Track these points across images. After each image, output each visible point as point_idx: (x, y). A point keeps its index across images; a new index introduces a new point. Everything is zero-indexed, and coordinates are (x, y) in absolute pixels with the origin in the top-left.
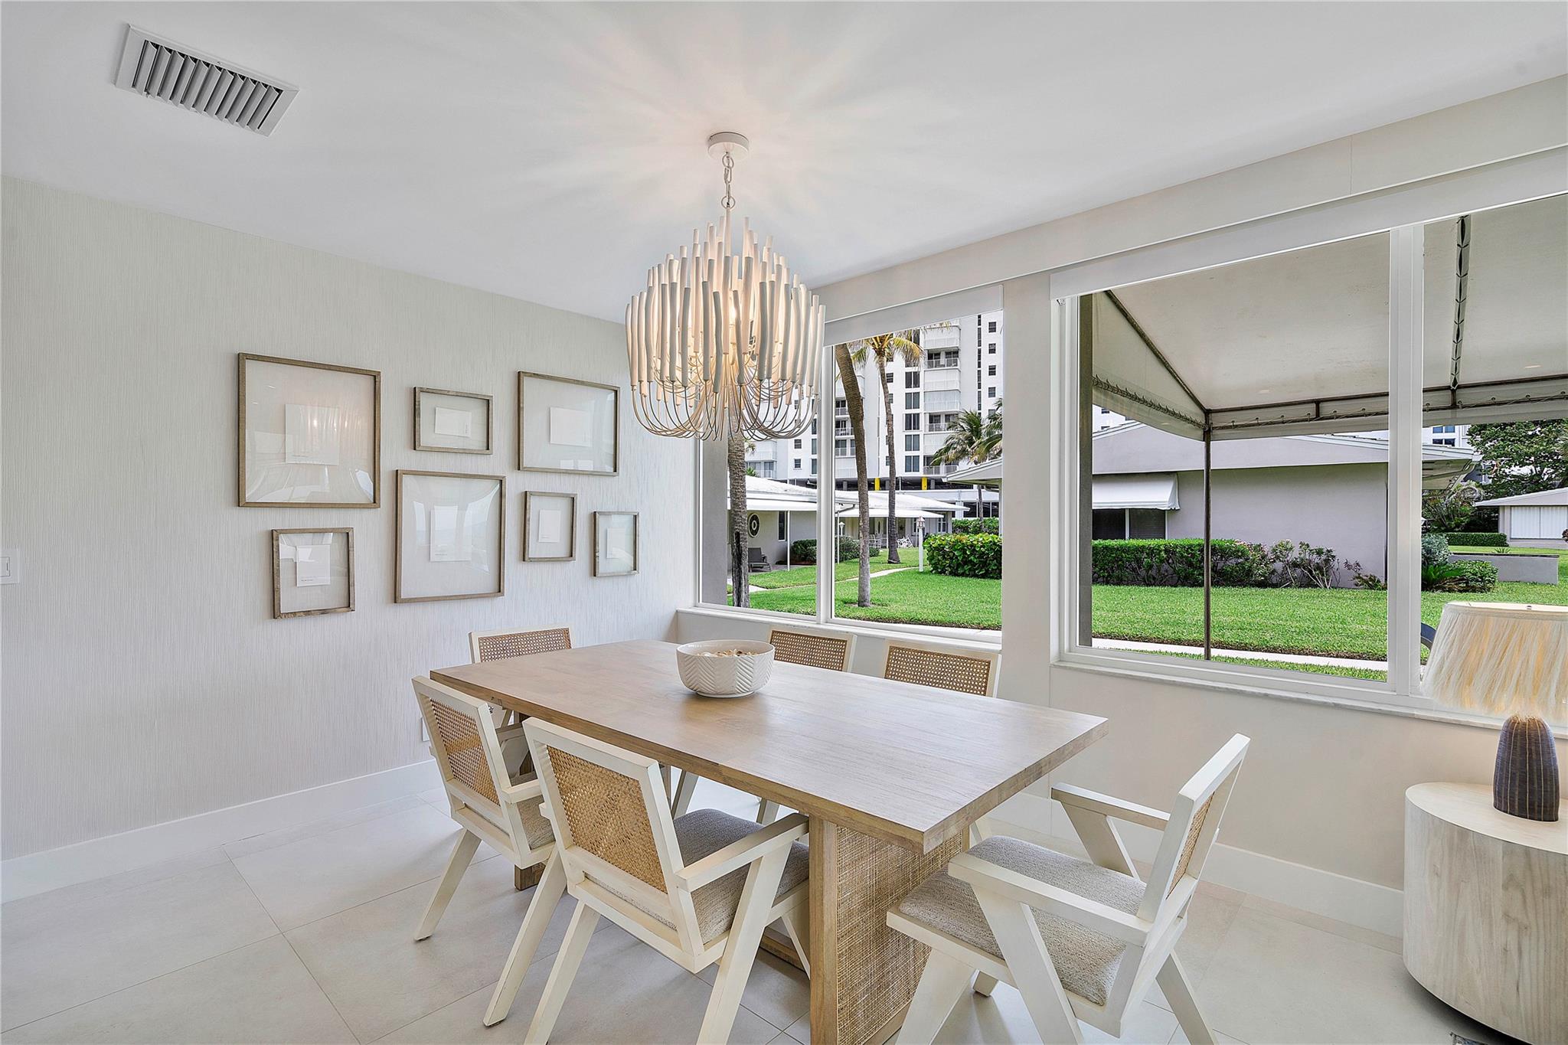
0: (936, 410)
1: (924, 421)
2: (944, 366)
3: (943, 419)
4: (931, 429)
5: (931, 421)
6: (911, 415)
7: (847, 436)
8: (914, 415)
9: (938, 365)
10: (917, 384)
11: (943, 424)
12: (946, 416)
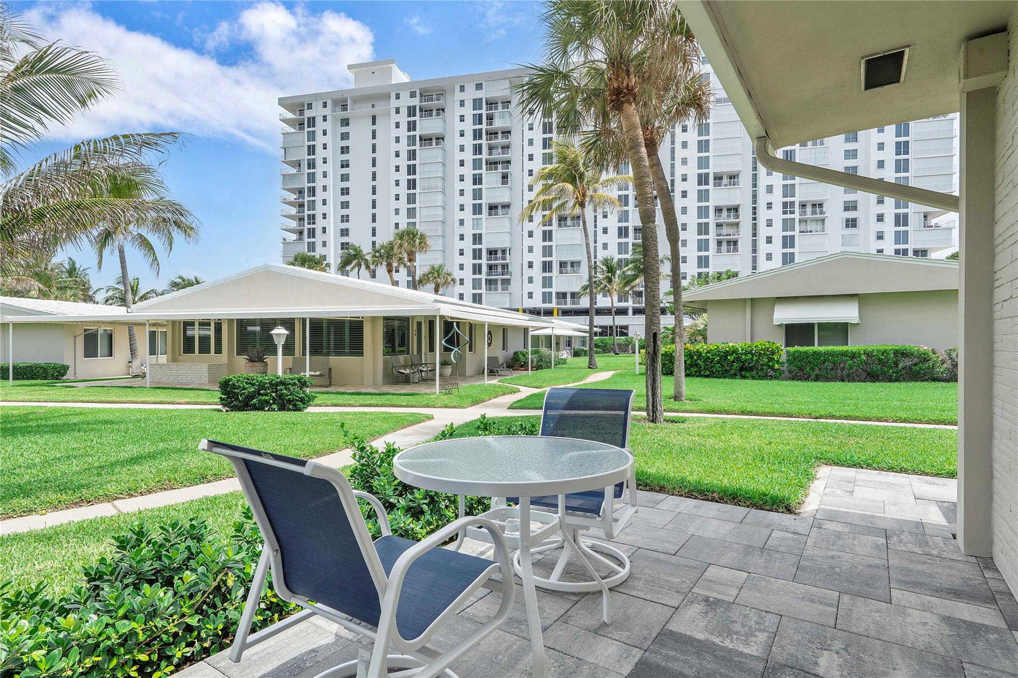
0: (564, 259)
1: (555, 267)
2: (569, 226)
3: (569, 265)
4: (561, 272)
5: (561, 267)
6: (546, 262)
7: (499, 277)
8: (549, 262)
9: (566, 225)
10: (550, 239)
11: (569, 268)
12: (571, 263)
